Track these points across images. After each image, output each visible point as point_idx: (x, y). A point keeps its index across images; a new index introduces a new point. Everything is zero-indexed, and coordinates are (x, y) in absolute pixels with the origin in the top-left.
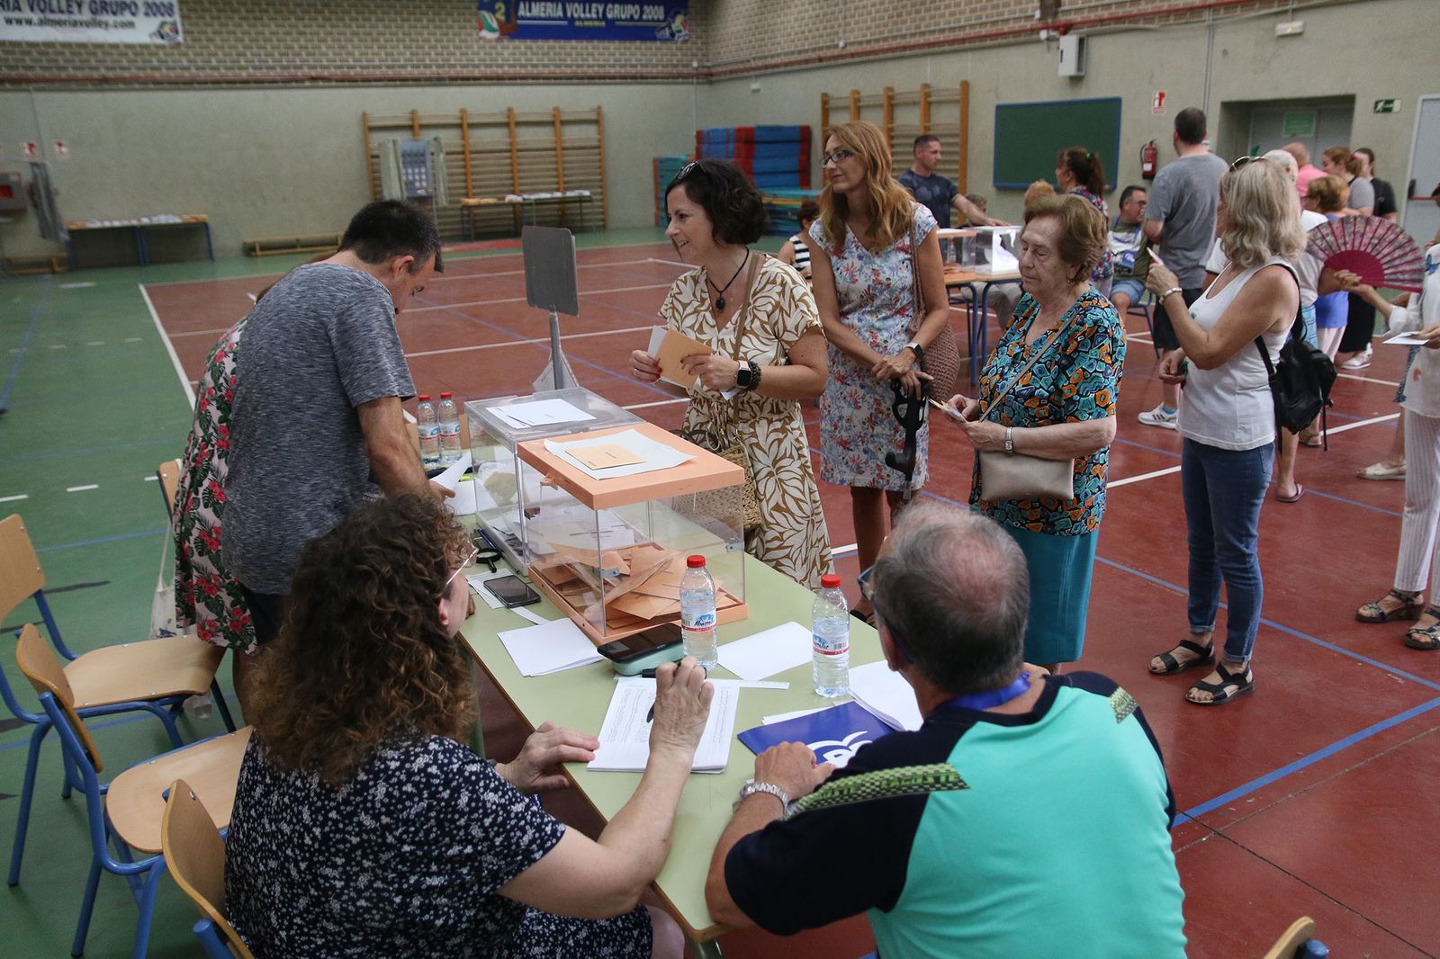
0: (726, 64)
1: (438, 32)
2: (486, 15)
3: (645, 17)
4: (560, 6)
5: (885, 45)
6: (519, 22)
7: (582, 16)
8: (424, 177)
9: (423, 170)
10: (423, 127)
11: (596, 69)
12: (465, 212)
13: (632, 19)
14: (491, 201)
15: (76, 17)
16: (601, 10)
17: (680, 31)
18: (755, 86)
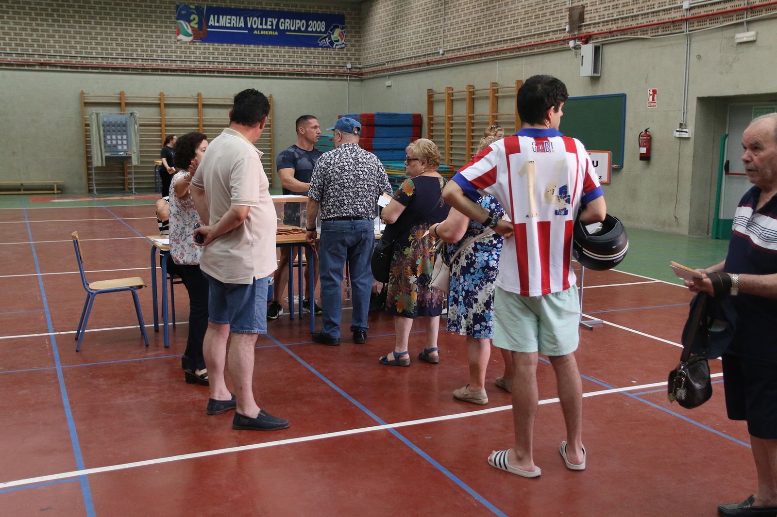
0: (371, 66)
1: (144, 34)
3: (310, 29)
4: (242, 18)
6: (209, 30)
7: (260, 27)
8: (125, 142)
9: (125, 137)
10: (127, 104)
11: (269, 67)
13: (299, 30)
16: (275, 23)
17: (338, 41)
18: (388, 83)
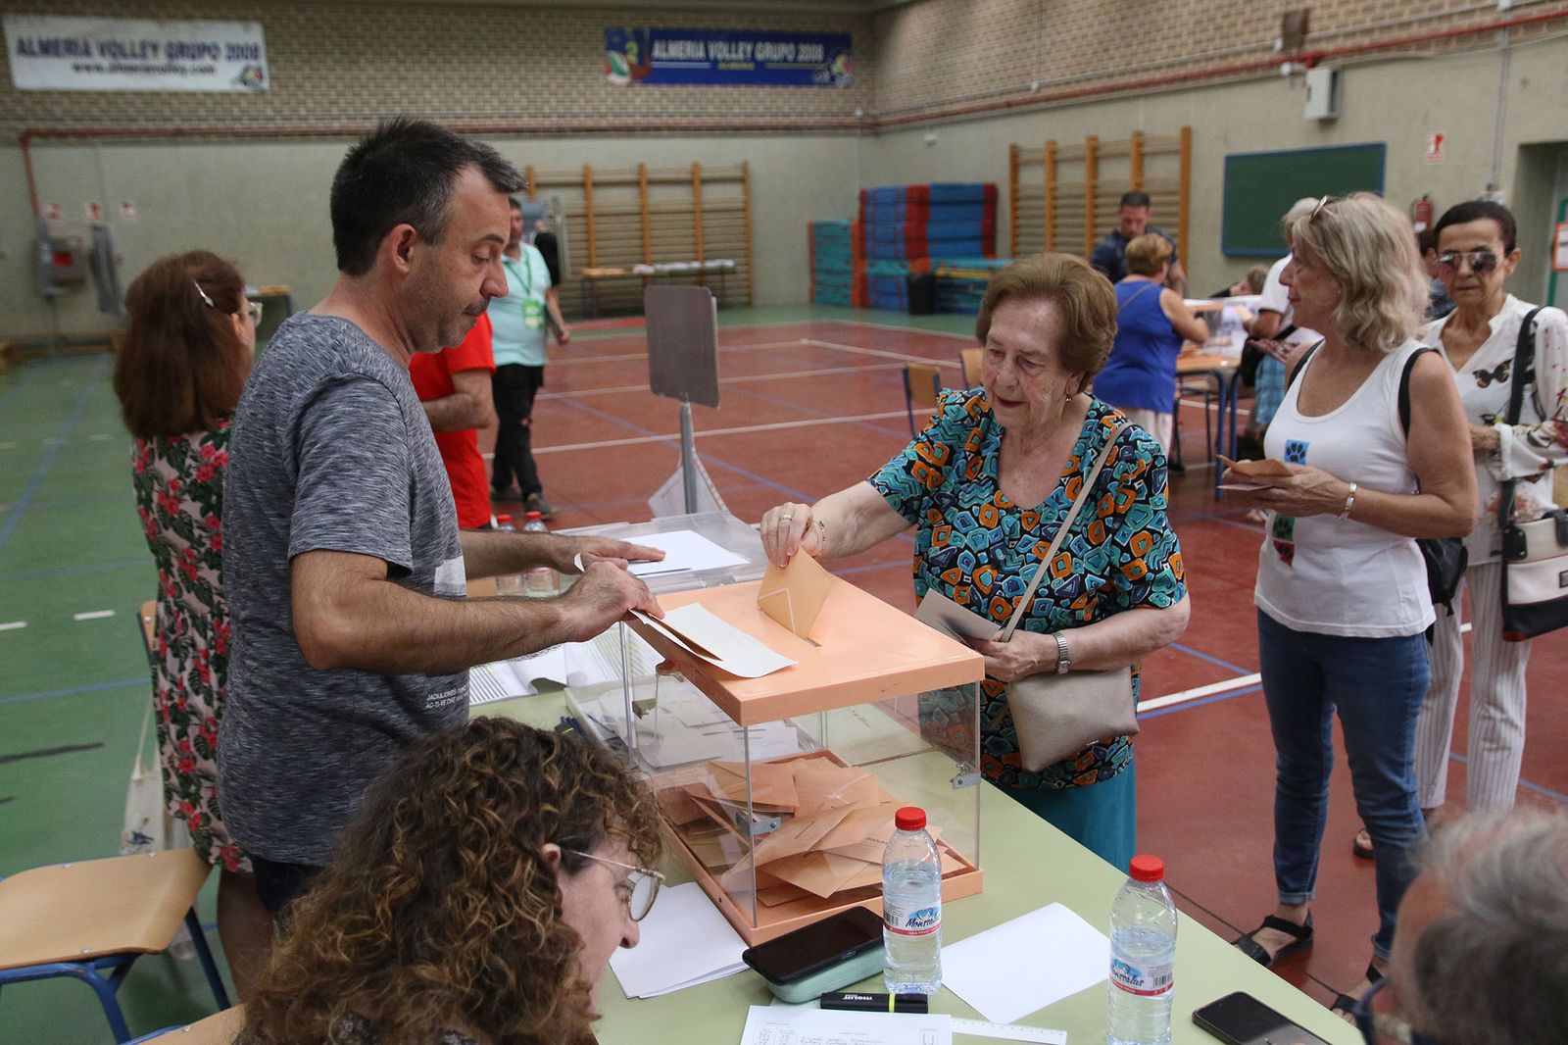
0: (895, 113)
1: (560, 75)
2: (616, 57)
3: (801, 57)
4: (702, 46)
5: (1088, 86)
6: (656, 65)
7: (727, 56)
10: (539, 186)
11: (743, 118)
12: (587, 285)
13: (785, 60)
14: (617, 271)
15: (152, 61)
16: (749, 50)
17: (841, 74)
18: (930, 137)
